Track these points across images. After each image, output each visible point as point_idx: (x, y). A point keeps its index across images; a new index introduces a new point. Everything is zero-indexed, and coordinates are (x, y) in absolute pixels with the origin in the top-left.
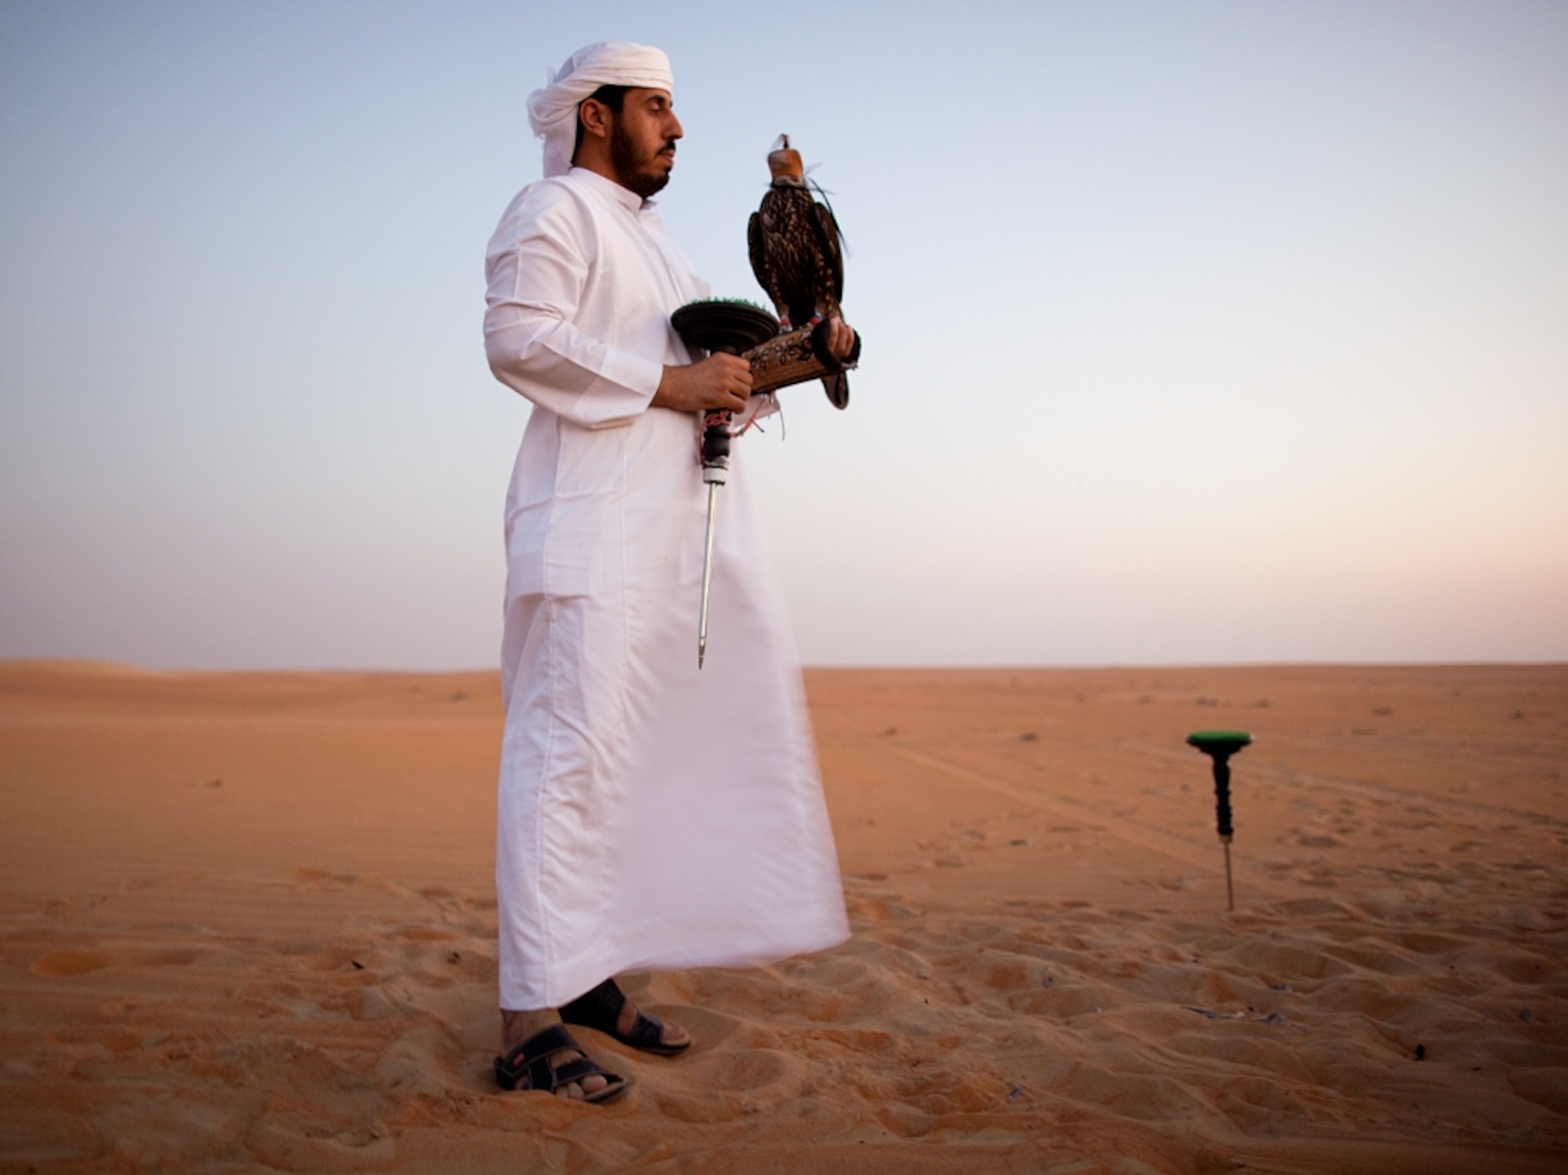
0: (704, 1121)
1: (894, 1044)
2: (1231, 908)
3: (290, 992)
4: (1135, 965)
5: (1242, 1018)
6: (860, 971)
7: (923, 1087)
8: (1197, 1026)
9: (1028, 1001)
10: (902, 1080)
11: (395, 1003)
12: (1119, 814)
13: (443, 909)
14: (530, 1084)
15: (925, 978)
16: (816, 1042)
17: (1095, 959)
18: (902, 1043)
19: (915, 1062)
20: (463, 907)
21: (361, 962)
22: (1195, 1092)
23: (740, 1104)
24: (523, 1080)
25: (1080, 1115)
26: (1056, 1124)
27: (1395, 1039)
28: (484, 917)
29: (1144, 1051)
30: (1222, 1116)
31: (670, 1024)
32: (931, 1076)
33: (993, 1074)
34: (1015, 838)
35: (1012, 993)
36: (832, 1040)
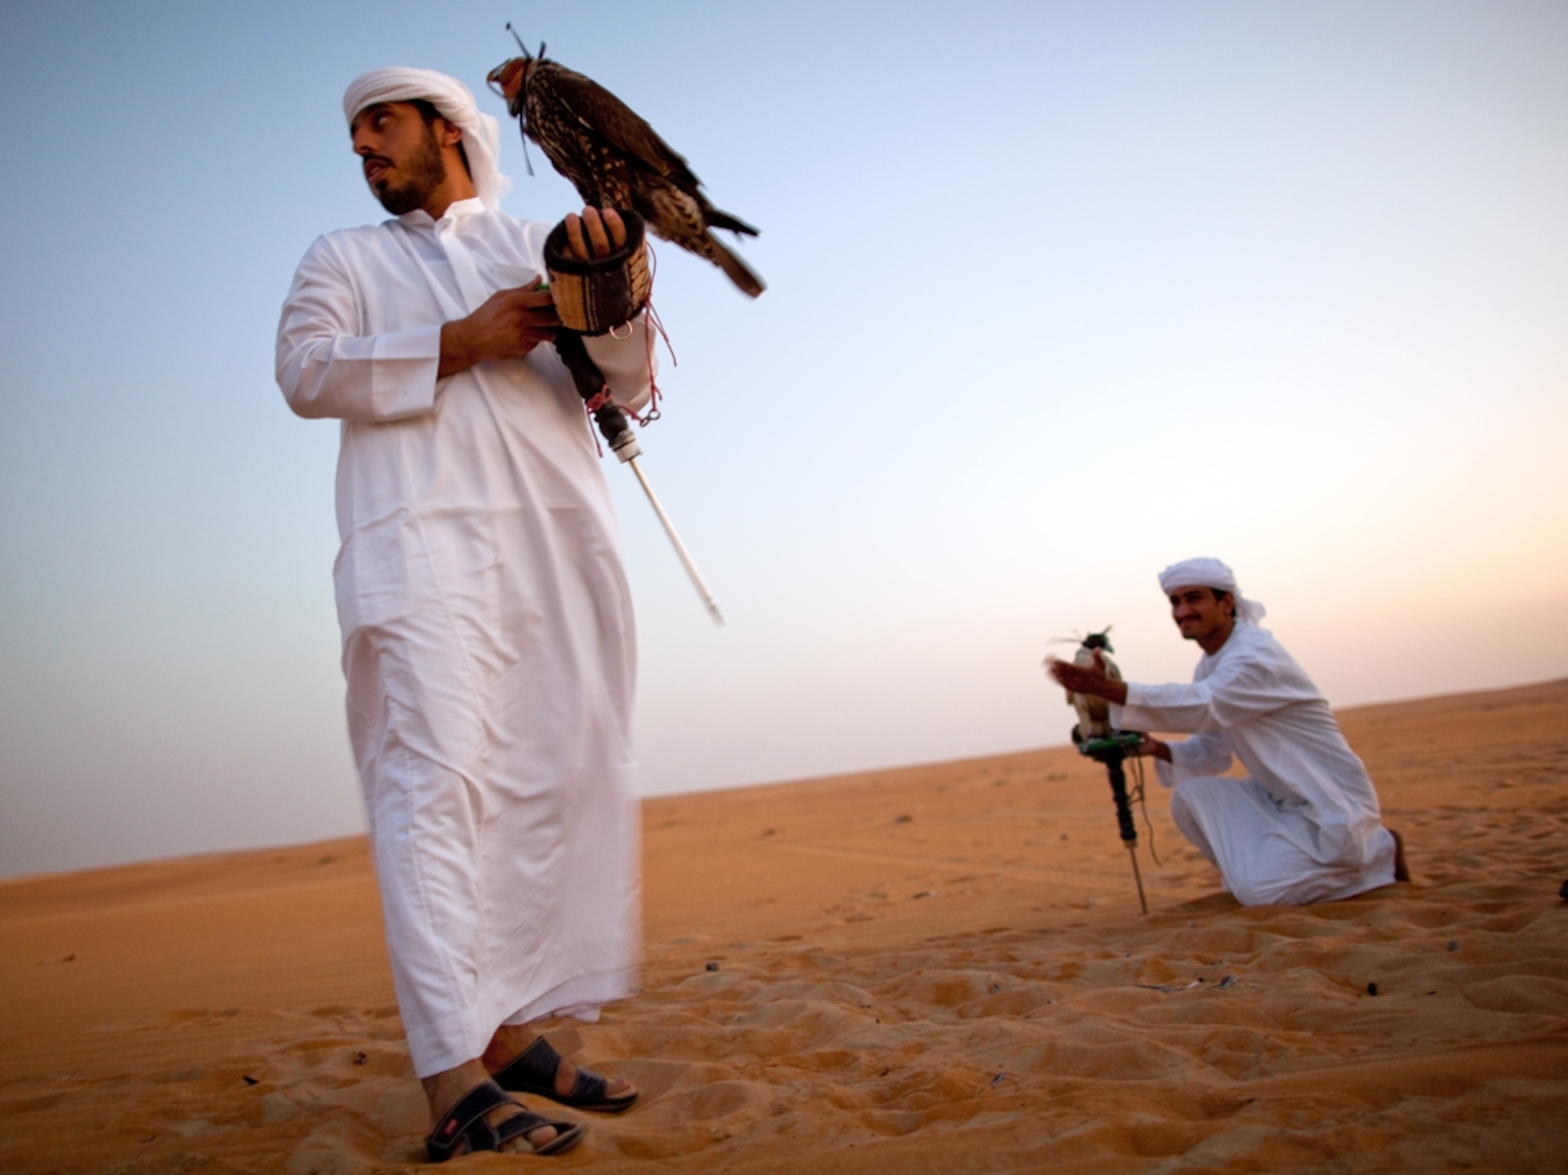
0: (675, 1155)
1: (857, 1059)
2: (1145, 911)
3: (174, 1114)
4: (1072, 965)
5: (1196, 987)
6: (800, 1008)
7: (899, 1091)
8: (1155, 1000)
9: (978, 1010)
10: (876, 1088)
11: (299, 1103)
12: (1009, 863)
13: (340, 1023)
14: (469, 1149)
15: (869, 1007)
16: (774, 1069)
17: (1032, 966)
18: (864, 1057)
19: (884, 1071)
20: (364, 1019)
21: (254, 1076)
22: (1178, 1051)
23: (709, 1132)
24: (462, 1147)
25: (1070, 1087)
26: (1049, 1099)
27: (1346, 983)
28: (389, 1024)
29: (1115, 1025)
30: (1210, 1068)
31: (613, 1078)
32: (906, 1078)
33: (969, 1068)
34: (918, 891)
35: (960, 1006)
36: (791, 1065)
